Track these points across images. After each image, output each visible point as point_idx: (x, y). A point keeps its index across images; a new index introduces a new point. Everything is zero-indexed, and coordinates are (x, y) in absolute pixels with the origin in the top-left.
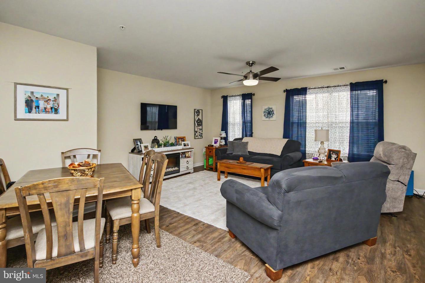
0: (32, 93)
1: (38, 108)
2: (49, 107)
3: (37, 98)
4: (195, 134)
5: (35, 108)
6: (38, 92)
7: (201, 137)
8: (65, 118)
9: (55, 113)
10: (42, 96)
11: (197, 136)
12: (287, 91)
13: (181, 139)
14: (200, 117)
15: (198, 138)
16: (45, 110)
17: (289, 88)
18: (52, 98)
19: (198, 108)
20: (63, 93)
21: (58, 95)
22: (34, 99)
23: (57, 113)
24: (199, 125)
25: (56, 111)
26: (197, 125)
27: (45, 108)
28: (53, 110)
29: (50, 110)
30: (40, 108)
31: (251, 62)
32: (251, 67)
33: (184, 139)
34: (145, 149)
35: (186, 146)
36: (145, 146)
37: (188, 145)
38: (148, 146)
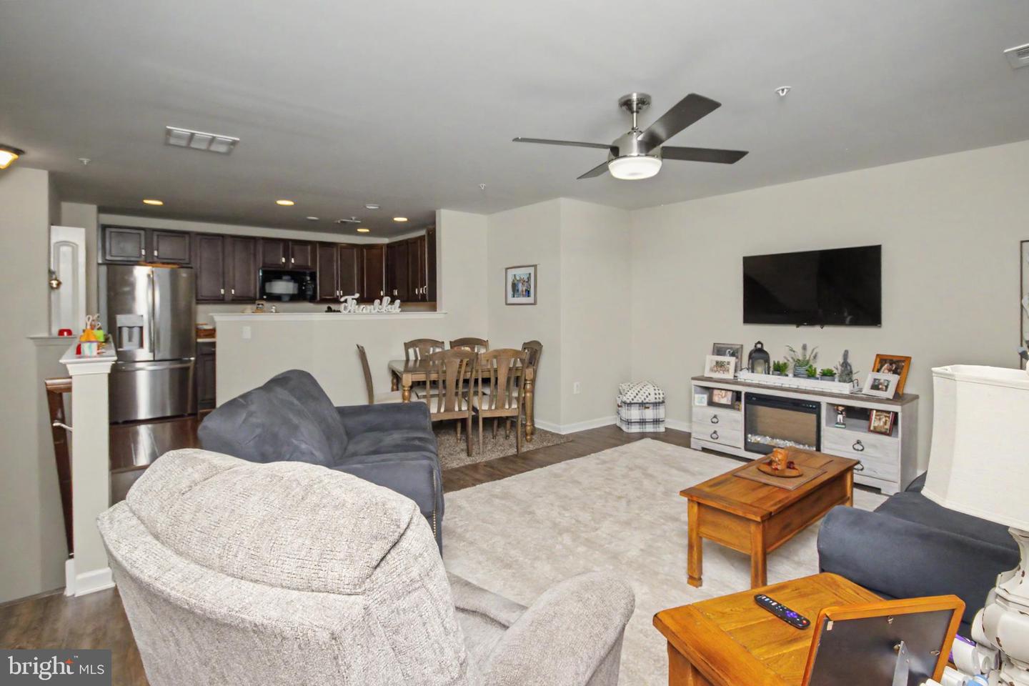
13: (891, 364)
23: (529, 297)
31: (635, 97)
32: (635, 114)
33: (897, 365)
34: (715, 369)
35: (878, 389)
36: (717, 362)
37: (887, 387)
38: (729, 363)
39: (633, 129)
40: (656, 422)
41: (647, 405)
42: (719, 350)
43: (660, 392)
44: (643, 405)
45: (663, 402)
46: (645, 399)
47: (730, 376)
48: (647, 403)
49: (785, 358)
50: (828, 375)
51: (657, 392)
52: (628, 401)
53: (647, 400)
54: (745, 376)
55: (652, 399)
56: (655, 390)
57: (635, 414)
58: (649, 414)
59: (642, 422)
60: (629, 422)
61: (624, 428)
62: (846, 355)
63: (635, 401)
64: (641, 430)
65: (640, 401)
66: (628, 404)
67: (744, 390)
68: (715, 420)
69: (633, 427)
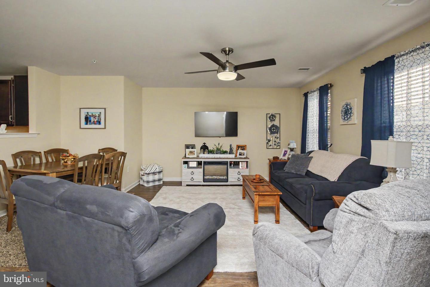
0: (88, 113)
1: (91, 122)
2: (96, 120)
3: (90, 115)
4: (267, 143)
5: (89, 122)
6: (91, 111)
7: (279, 147)
8: (104, 127)
9: (99, 124)
10: (92, 114)
11: (270, 146)
12: (365, 70)
13: (241, 148)
14: (276, 123)
15: (272, 148)
16: (94, 123)
17: (369, 65)
18: (97, 115)
19: (272, 112)
20: (102, 111)
21: (100, 113)
22: (88, 116)
23: (100, 125)
24: (272, 133)
25: (99, 123)
26: (269, 133)
27: (94, 121)
28: (98, 122)
29: (96, 123)
30: (92, 122)
31: (227, 49)
32: (227, 55)
33: (243, 148)
34: (190, 154)
35: (241, 155)
36: (190, 151)
37: (244, 154)
38: (194, 151)
39: (227, 61)
40: (159, 180)
41: (156, 173)
42: (187, 147)
43: (161, 167)
44: (154, 173)
45: (162, 171)
46: (155, 171)
47: (195, 156)
48: (156, 172)
49: (213, 148)
50: (225, 152)
51: (159, 167)
52: (147, 173)
53: (156, 171)
54: (202, 155)
55: (158, 170)
56: (158, 166)
57: (151, 178)
58: (157, 177)
59: (154, 181)
60: (148, 182)
61: (146, 185)
62: (231, 145)
63: (151, 172)
64: (154, 185)
65: (153, 172)
66: (148, 174)
67: (203, 160)
68: (192, 173)
69: (150, 184)
